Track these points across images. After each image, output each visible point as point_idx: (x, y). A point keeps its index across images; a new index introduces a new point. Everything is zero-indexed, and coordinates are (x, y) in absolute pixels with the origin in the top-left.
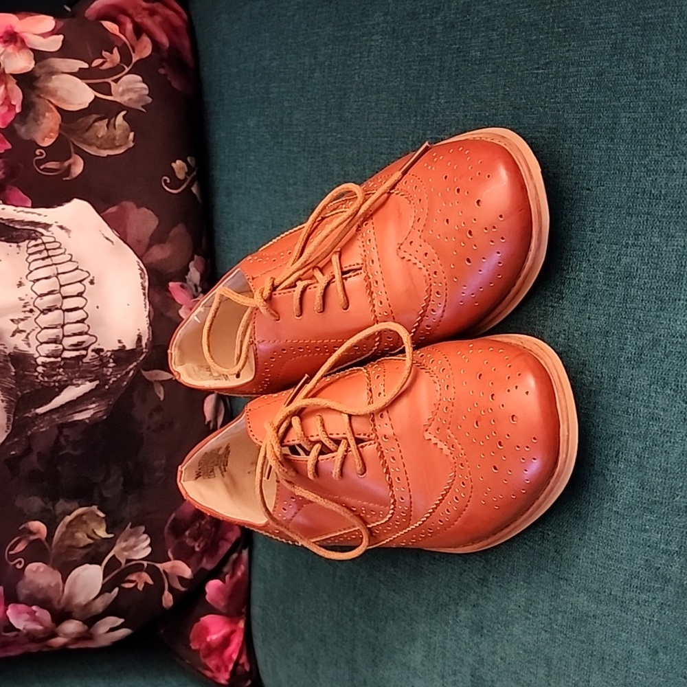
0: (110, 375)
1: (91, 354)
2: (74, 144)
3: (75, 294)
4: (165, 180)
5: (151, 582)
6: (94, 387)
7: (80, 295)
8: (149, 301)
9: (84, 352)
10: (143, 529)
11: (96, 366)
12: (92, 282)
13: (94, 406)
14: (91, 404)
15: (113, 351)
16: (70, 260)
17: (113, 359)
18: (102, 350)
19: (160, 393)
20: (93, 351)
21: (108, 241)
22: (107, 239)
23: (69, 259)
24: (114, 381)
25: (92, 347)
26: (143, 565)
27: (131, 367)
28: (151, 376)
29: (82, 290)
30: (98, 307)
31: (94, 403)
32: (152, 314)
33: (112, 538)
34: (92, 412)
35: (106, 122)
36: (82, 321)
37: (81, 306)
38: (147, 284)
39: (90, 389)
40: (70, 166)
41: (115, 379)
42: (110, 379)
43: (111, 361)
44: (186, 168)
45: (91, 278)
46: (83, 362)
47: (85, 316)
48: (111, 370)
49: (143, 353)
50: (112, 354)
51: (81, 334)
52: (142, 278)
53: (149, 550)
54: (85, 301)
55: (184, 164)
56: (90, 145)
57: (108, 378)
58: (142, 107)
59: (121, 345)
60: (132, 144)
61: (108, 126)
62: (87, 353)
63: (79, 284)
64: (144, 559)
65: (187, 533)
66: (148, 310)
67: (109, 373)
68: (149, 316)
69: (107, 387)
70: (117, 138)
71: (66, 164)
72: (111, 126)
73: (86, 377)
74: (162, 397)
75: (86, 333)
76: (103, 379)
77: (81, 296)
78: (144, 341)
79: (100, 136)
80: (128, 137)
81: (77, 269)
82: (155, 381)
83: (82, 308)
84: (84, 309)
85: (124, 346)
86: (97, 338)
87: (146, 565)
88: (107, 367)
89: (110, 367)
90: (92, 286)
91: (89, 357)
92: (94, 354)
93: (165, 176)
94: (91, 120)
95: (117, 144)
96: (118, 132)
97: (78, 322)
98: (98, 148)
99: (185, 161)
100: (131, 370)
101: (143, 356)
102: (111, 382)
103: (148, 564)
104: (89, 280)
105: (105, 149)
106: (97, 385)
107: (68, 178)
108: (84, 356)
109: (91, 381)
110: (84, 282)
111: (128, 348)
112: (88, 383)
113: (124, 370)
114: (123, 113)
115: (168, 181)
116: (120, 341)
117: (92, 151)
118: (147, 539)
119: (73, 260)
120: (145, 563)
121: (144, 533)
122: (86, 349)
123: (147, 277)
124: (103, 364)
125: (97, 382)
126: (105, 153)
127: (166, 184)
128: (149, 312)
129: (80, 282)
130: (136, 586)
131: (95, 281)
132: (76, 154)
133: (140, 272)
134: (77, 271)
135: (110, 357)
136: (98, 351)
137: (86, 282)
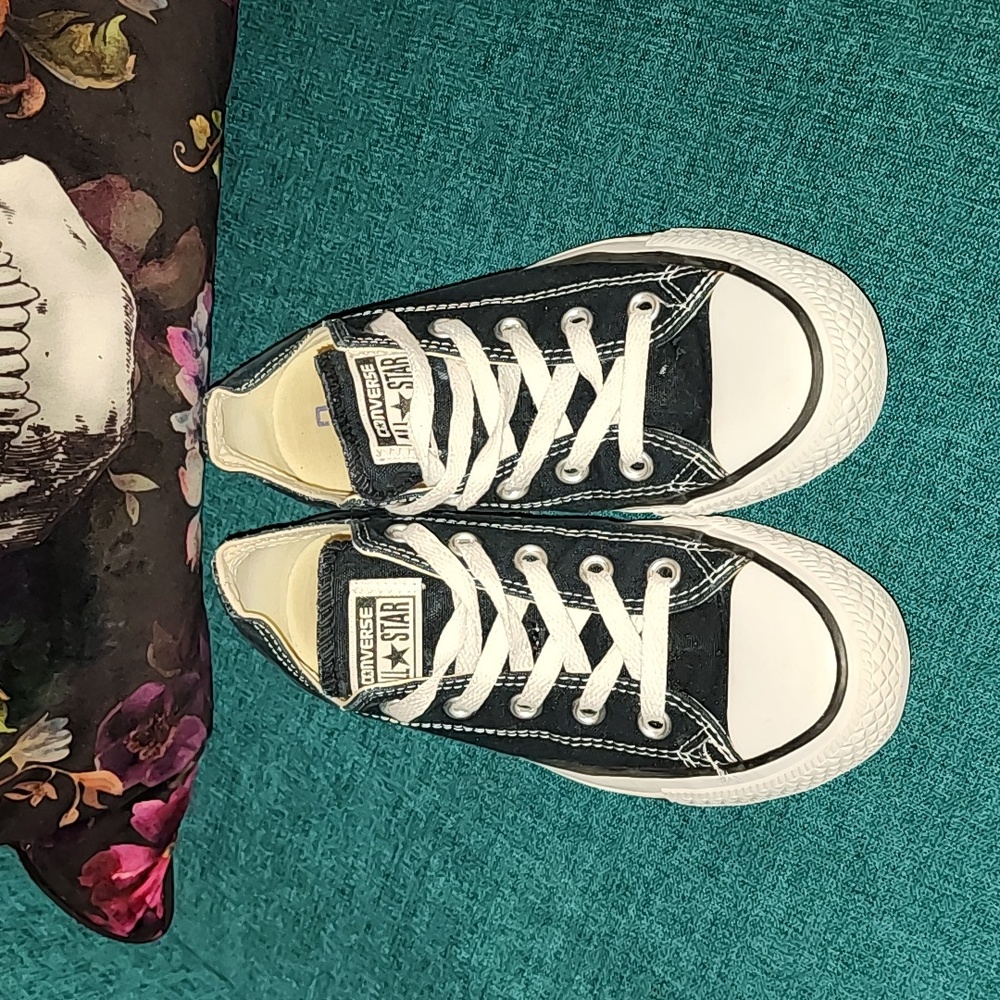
0: (56, 473)
1: (26, 434)
2: (30, 57)
3: (11, 325)
4: (179, 148)
5: (54, 796)
6: (25, 490)
7: (19, 328)
8: (135, 355)
9: (14, 429)
10: (64, 721)
11: (33, 455)
12: (42, 309)
13: (20, 521)
14: (16, 518)
15: (65, 433)
16: (7, 265)
17: (64, 447)
18: (46, 429)
19: (133, 511)
20: (29, 428)
21: (76, 240)
22: (76, 236)
23: (5, 262)
24: (60, 485)
25: (29, 422)
26: (50, 772)
27: (93, 464)
28: (123, 483)
29: (24, 321)
30: (47, 354)
31: (22, 516)
32: (138, 379)
33: (14, 734)
34: (15, 532)
35: (90, 29)
36: (17, 374)
37: (17, 348)
38: (134, 325)
39: (18, 492)
40: (20, 94)
41: (63, 481)
42: (55, 480)
43: (61, 449)
44: (209, 130)
45: (41, 300)
46: (10, 446)
47: (24, 367)
48: (57, 465)
49: (115, 443)
50: (62, 439)
51: (13, 396)
52: (127, 315)
53: (67, 752)
54: (27, 340)
55: (206, 123)
56: (61, 64)
57: (52, 477)
58: (151, 12)
59: (80, 425)
60: (130, 76)
61: (93, 34)
62: (20, 431)
63: (19, 308)
64: (52, 764)
65: (133, 733)
66: (131, 370)
67: (53, 471)
68: (132, 381)
69: (48, 493)
70: (108, 60)
71: (15, 89)
72: (98, 38)
73: (13, 472)
74: (135, 519)
75: (22, 396)
76: (43, 479)
77: (20, 331)
78: (120, 423)
79: (78, 51)
80: (125, 61)
81: (18, 281)
82: (128, 491)
83: (19, 352)
84: (23, 353)
85: (85, 428)
86: (39, 407)
87: (53, 774)
88: (50, 458)
89: (57, 460)
90: (41, 315)
91: (23, 437)
92: (32, 433)
93: (179, 140)
94: (65, 21)
95: (107, 71)
96: (110, 50)
97: (9, 374)
98: (74, 72)
99: (209, 119)
100: (92, 469)
101: (116, 448)
102: (56, 485)
103: (57, 773)
104: (36, 303)
105: (87, 76)
106: (31, 487)
107: (15, 116)
108: (14, 435)
109: (20, 479)
110: (27, 307)
111: (92, 431)
112: (14, 482)
113: (80, 468)
114: (122, 18)
115: (183, 151)
116: (79, 419)
117: (62, 74)
118: (66, 737)
119: (12, 264)
120: (54, 771)
121: (65, 728)
122: (19, 423)
123: (135, 313)
124: (47, 453)
125: (32, 483)
126: (83, 83)
127: (179, 154)
128: (133, 373)
129: (22, 305)
130: (29, 799)
131: (47, 308)
132: (34, 75)
133: (125, 302)
134: (19, 285)
135: (60, 442)
136: (40, 430)
137: (32, 307)
